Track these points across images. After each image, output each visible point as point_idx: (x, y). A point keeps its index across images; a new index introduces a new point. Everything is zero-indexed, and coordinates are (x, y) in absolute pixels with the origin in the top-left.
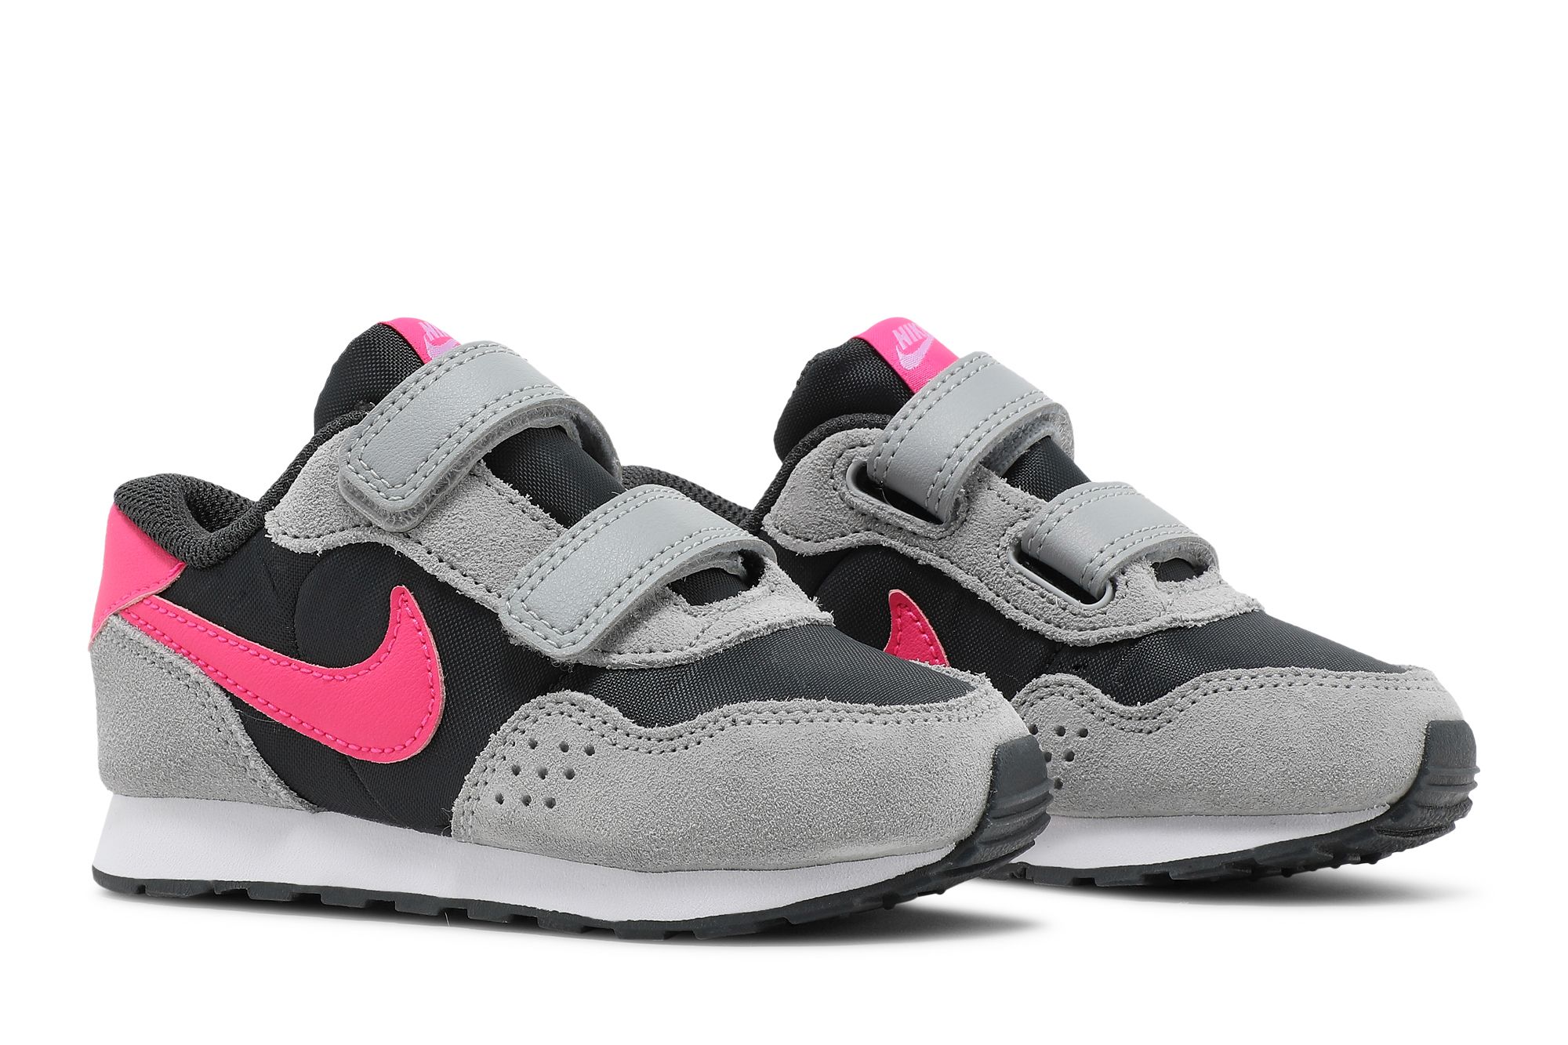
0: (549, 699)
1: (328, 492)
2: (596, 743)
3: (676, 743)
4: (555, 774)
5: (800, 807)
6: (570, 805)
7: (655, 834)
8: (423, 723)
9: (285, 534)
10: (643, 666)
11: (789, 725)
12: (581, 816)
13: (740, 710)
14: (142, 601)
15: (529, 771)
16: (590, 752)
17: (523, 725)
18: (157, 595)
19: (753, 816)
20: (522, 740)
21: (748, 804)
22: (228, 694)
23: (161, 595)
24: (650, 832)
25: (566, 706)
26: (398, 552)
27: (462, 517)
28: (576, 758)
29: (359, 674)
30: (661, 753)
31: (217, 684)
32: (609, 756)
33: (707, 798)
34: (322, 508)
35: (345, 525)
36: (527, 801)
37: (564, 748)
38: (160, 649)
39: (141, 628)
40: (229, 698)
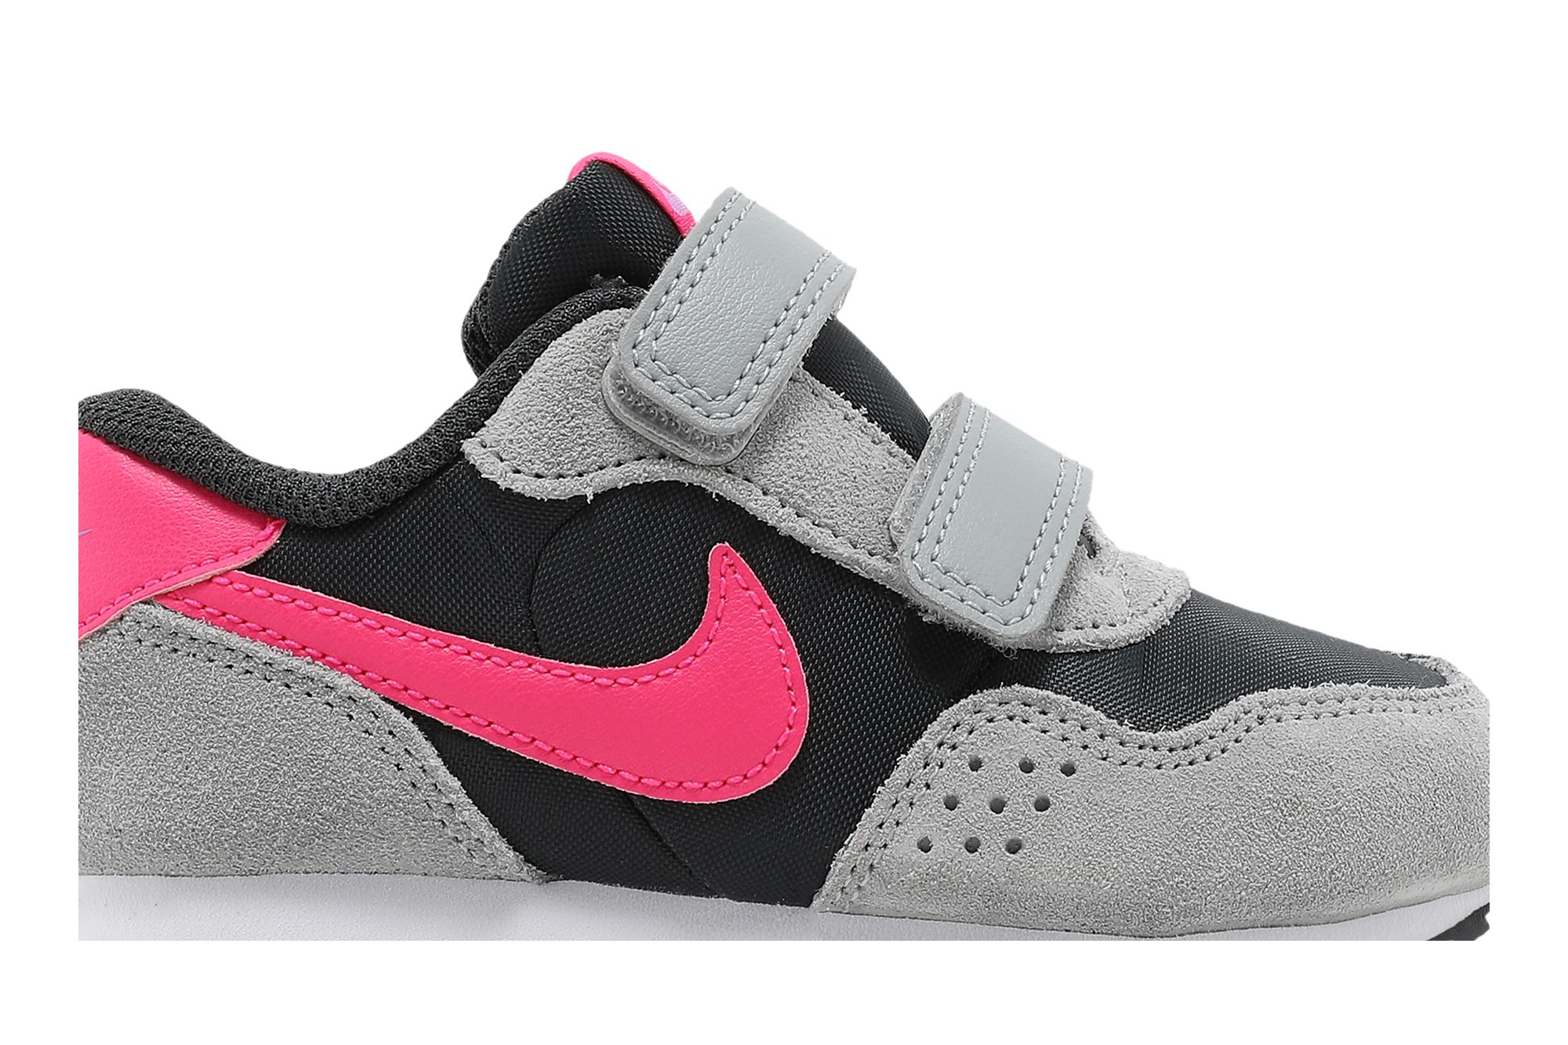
0: (990, 698)
1: (589, 409)
2: (1077, 756)
3: (1196, 752)
4: (1020, 804)
5: (1371, 832)
6: (1049, 848)
7: (1182, 882)
8: (780, 743)
9: (518, 472)
10: (1098, 646)
11: (1327, 720)
12: (1069, 862)
13: (1261, 703)
14: (210, 580)
15: (975, 804)
16: (1069, 770)
17: (950, 736)
18: (239, 570)
19: (1315, 848)
20: (957, 760)
21: (1308, 833)
22: (408, 713)
23: (249, 569)
24: (1176, 880)
25: (1019, 710)
26: (717, 494)
27: (801, 441)
28: (1047, 781)
29: (660, 674)
30: (1176, 766)
31: (385, 699)
32: (1101, 775)
33: (1253, 827)
34: (584, 433)
35: (622, 456)
36: (972, 846)
37: (1027, 767)
38: (263, 651)
39: (212, 619)
40: (411, 719)
